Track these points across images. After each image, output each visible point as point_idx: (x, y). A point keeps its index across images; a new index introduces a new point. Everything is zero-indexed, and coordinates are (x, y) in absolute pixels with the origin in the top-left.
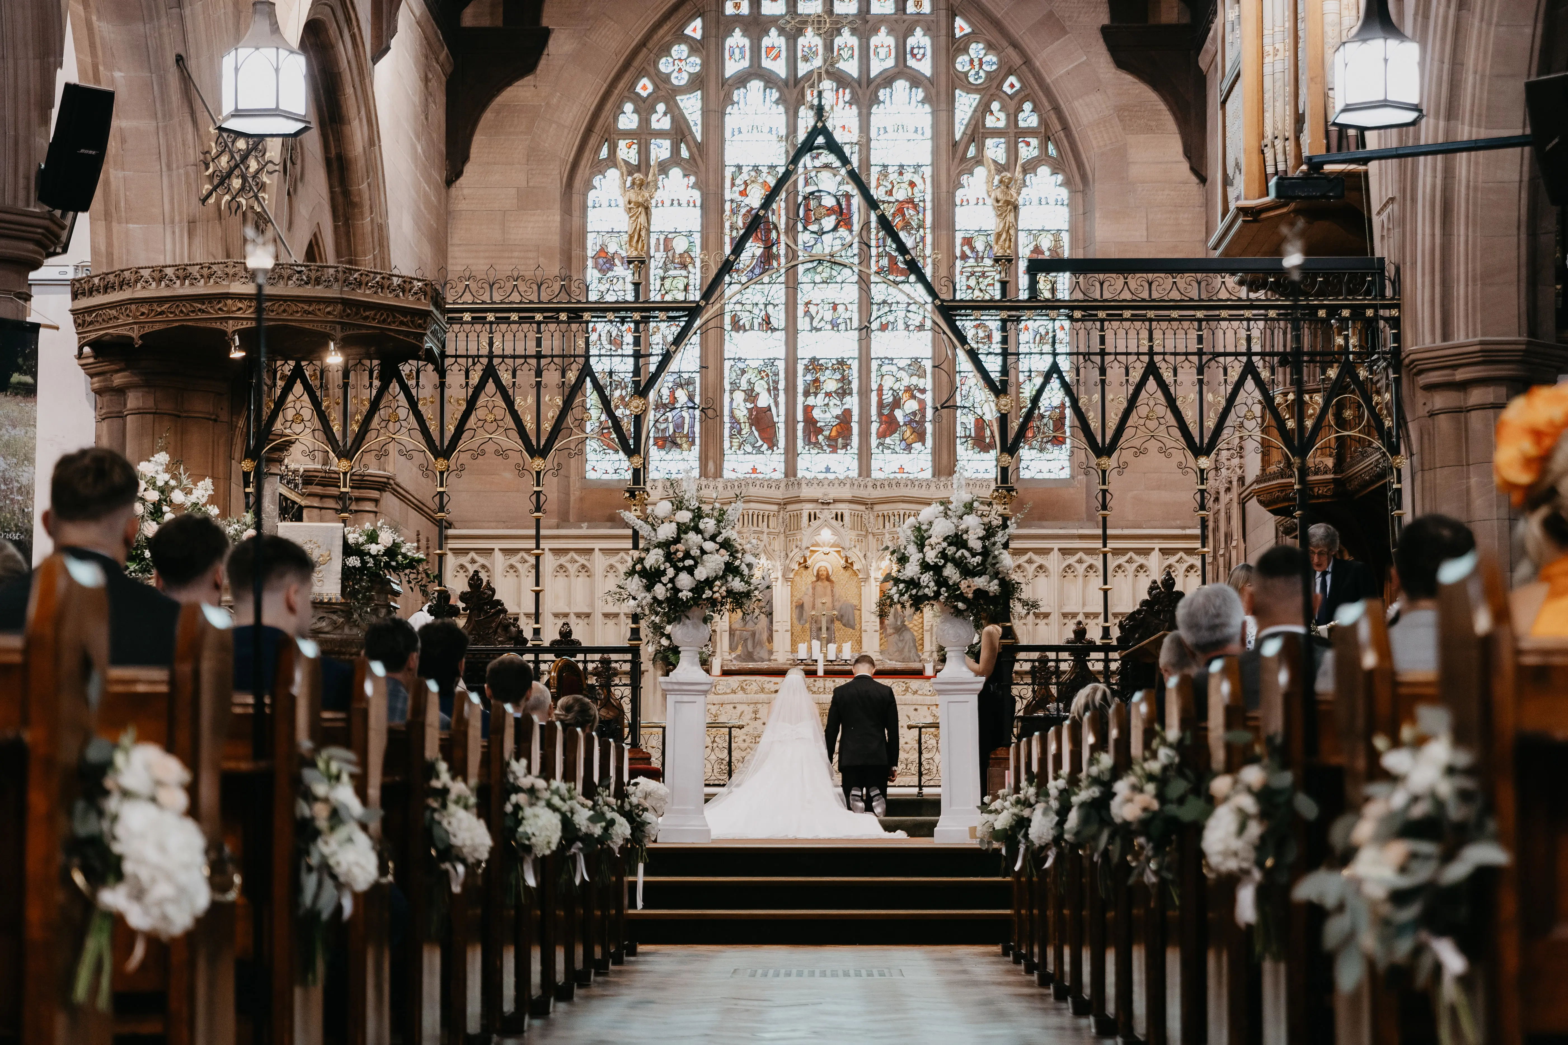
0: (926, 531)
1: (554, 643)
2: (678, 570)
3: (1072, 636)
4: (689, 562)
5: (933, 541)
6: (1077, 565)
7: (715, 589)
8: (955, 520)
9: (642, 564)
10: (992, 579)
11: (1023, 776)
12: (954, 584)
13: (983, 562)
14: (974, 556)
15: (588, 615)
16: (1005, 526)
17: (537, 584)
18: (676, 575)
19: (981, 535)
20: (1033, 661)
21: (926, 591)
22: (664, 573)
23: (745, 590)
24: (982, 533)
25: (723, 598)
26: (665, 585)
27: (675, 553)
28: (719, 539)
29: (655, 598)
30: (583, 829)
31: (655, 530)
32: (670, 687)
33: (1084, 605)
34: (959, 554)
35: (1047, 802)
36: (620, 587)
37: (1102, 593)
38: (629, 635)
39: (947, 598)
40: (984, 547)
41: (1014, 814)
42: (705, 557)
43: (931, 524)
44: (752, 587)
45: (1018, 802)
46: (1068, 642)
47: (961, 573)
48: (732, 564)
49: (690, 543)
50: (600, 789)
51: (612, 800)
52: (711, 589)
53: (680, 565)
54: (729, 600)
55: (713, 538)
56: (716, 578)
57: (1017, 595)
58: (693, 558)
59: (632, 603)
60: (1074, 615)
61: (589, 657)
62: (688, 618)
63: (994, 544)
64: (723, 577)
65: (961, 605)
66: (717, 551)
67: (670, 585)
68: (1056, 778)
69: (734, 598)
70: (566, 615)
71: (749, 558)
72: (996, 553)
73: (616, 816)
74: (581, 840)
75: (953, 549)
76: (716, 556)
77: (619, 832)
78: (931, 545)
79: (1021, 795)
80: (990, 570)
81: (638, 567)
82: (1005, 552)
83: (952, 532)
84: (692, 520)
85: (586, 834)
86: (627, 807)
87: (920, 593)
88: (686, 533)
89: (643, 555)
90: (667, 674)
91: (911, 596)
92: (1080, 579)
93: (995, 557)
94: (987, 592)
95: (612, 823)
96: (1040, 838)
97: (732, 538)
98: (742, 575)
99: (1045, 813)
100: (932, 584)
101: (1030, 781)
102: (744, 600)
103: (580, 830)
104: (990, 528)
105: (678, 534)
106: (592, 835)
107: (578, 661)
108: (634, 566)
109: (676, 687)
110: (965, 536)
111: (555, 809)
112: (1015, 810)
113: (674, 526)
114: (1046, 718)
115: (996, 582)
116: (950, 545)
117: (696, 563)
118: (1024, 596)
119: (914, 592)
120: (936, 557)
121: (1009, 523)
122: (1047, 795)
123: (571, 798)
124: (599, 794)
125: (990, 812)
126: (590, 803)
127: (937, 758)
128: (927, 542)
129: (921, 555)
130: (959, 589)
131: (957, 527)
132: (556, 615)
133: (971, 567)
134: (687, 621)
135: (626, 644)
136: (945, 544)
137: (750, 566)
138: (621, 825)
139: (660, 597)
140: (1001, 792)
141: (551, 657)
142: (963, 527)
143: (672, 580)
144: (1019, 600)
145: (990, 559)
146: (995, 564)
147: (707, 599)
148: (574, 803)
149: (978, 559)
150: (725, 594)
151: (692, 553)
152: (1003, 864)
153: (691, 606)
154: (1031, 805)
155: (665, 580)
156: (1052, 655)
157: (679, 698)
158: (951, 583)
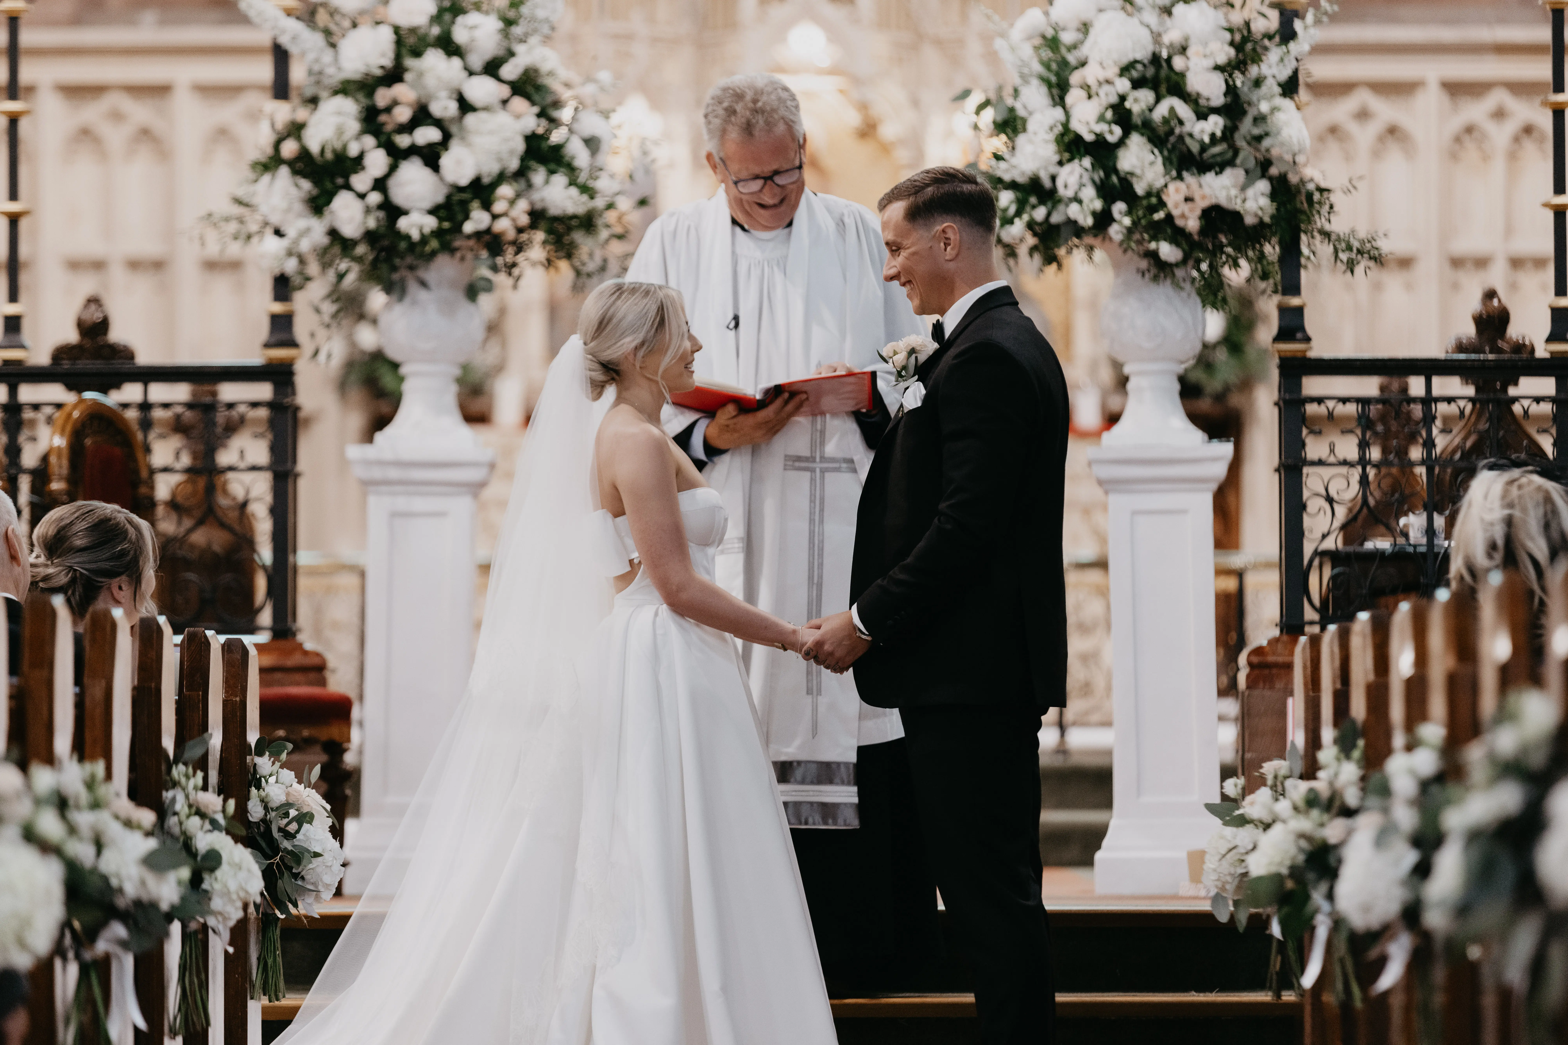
0: (1074, 47)
1: (61, 353)
2: (397, 155)
3: (1469, 330)
4: (427, 135)
5: (1091, 74)
6: (1491, 128)
7: (499, 207)
8: (1151, 18)
9: (299, 138)
10: (1250, 177)
11: (1328, 734)
12: (1149, 194)
13: (1229, 133)
14: (1202, 115)
15: (158, 265)
16: (1287, 34)
17: (13, 195)
18: (393, 168)
19: (1222, 60)
20: (1364, 402)
21: (1074, 211)
22: (358, 163)
23: (581, 210)
24: (1224, 53)
25: (520, 230)
26: (362, 196)
27: (388, 110)
28: (510, 71)
29: (333, 233)
30: (131, 890)
31: (333, 45)
32: (377, 473)
33: (1509, 231)
34: (1162, 110)
35: (1386, 811)
36: (239, 202)
37: (1550, 215)
38: (263, 330)
39: (1130, 231)
40: (1231, 90)
41: (1302, 836)
42: (471, 119)
43: (1085, 28)
44: (599, 203)
45: (1312, 801)
46: (1461, 347)
47: (1167, 162)
48: (544, 137)
49: (430, 81)
50: (178, 772)
51: (212, 800)
52: (487, 206)
53: (403, 141)
54: (539, 236)
55: (492, 68)
56: (501, 178)
57: (1320, 222)
58: (438, 123)
59: (272, 245)
60: (1481, 263)
61: (159, 392)
62: (423, 284)
63: (1258, 83)
64: (521, 173)
65: (1167, 251)
66: (505, 102)
67: (375, 198)
68: (1410, 747)
69: (550, 231)
70: (98, 266)
71: (591, 124)
72: (1264, 107)
73: (223, 843)
74: (124, 916)
75: (1146, 96)
76: (502, 118)
77: (233, 886)
78: (1087, 88)
79: (1321, 784)
80: (1247, 154)
81: (289, 148)
82: (1287, 104)
83: (1143, 53)
84: (436, 19)
85: (138, 903)
86: (255, 811)
87: (1056, 219)
88: (417, 53)
89: (302, 114)
90: (368, 436)
91: (1031, 225)
92: (1499, 165)
93: (1259, 119)
94: (1237, 216)
95: (213, 860)
96: (1366, 909)
97: (544, 68)
98: (571, 169)
99: (1382, 838)
100: (1089, 193)
101: (1345, 745)
102: (578, 236)
103: (120, 890)
104: (1245, 40)
105: (398, 57)
106: (153, 906)
107: (125, 406)
108: (277, 145)
109: (394, 474)
110: (1178, 63)
111: (46, 847)
112: (1305, 824)
113: (386, 36)
114: (1399, 557)
115: (1263, 186)
116: (1137, 84)
117: (447, 137)
118: (1338, 225)
119: (1040, 213)
120: (1101, 118)
121: (1298, 25)
122: (1385, 791)
123: (96, 805)
124: (175, 784)
125: (1243, 821)
126: (147, 817)
127: (1108, 656)
128: (1075, 78)
129: (1058, 113)
130: (1162, 204)
131: (1157, 37)
132: (75, 265)
133: (1195, 148)
134: (423, 295)
135: (256, 358)
136: (1123, 85)
137: (592, 143)
138: (239, 867)
139: (351, 229)
140: (1269, 768)
141: (54, 392)
142: (1172, 36)
143: (380, 184)
144: (1326, 235)
145: (1246, 126)
146: (1259, 139)
147: (478, 235)
148: (104, 820)
149: (1215, 124)
150: (524, 220)
151: (436, 109)
152: (1276, 963)
153: (433, 254)
154: (1348, 813)
155: (361, 181)
156: (1416, 386)
157: (402, 503)
158: (1140, 189)
